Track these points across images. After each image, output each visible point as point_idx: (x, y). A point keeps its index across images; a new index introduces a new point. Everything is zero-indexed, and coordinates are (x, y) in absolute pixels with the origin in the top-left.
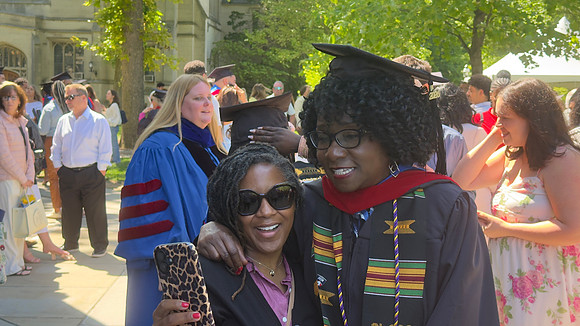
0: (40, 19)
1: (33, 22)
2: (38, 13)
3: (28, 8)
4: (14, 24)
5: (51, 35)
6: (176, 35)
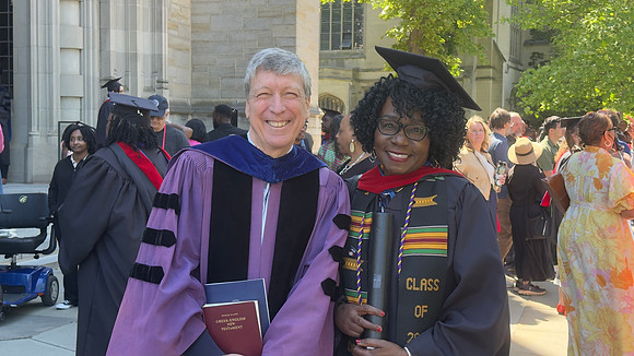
0: (356, 71)
1: (350, 74)
2: (355, 66)
3: (347, 62)
4: (335, 77)
5: (365, 85)
6: (474, 78)
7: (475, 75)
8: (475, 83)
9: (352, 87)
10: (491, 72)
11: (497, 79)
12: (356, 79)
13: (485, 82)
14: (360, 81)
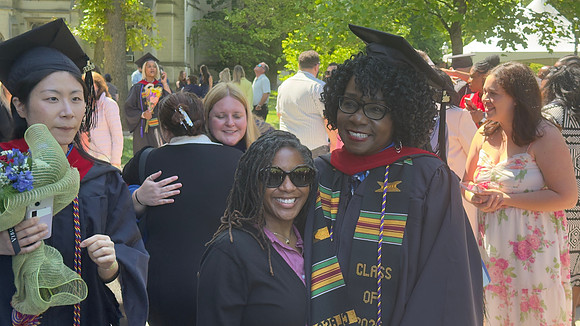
1: (10, 2)
5: (28, 15)
6: (154, 14)
7: (155, 10)
8: (155, 19)
9: (12, 18)
10: (171, 8)
11: (178, 15)
12: (17, 8)
13: (166, 18)
14: (22, 11)
